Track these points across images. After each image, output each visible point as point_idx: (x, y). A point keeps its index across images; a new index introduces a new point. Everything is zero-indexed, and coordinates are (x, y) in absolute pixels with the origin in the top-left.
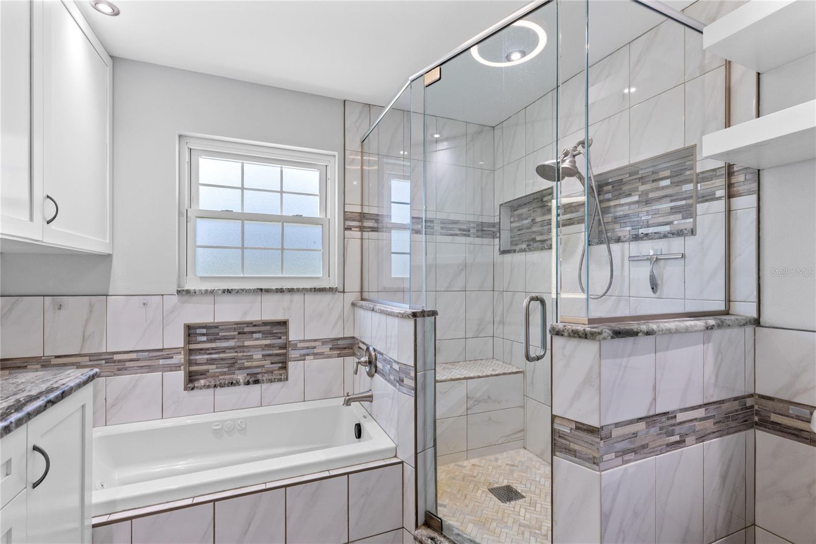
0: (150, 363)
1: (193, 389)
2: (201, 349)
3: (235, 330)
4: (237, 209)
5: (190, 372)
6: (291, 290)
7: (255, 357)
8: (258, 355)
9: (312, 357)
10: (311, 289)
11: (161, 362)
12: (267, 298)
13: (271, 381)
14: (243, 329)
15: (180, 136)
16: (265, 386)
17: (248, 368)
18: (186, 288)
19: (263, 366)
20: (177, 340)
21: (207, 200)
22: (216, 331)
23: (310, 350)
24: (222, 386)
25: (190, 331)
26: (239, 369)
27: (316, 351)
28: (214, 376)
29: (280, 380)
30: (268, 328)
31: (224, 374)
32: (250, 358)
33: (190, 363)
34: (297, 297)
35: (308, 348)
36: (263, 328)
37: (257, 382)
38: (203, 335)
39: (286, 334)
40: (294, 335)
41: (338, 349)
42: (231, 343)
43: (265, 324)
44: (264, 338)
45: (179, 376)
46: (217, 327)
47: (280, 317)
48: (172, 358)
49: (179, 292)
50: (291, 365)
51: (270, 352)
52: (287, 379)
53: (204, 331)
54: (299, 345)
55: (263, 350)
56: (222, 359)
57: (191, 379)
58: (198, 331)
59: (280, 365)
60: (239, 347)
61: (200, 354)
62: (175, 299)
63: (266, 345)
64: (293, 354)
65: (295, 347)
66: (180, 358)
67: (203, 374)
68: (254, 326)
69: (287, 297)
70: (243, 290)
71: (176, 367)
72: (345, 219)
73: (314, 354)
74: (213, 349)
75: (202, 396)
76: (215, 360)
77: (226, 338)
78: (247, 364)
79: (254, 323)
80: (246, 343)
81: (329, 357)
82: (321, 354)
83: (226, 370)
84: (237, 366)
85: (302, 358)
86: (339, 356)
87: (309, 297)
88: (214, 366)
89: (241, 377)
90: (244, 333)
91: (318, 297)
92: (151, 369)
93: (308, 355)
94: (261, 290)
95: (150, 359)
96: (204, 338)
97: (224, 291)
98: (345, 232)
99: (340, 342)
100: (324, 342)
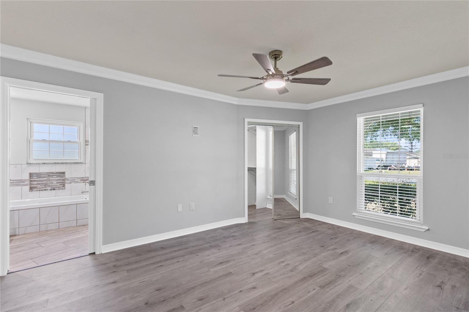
0: (17, 184)
1: (32, 191)
2: (35, 180)
3: (46, 175)
4: (47, 139)
5: (31, 187)
6: (66, 163)
7: (54, 183)
8: (55, 182)
9: (74, 183)
10: (73, 163)
11: (21, 183)
12: (57, 165)
13: (59, 189)
14: (50, 175)
15: (27, 119)
16: (57, 191)
17: (51, 186)
18: (29, 162)
19: (57, 186)
20: (27, 177)
21: (36, 136)
22: (39, 175)
23: (73, 181)
24: (42, 190)
25: (31, 175)
26: (48, 186)
27: (75, 181)
28: (39, 188)
29: (62, 189)
30: (58, 174)
31: (43, 188)
32: (52, 183)
33: (31, 184)
34: (69, 165)
35: (72, 180)
36: (57, 174)
37: (54, 189)
38: (35, 176)
39: (65, 176)
40: (67, 176)
41: (83, 180)
42: (46, 179)
43: (57, 173)
44: (57, 177)
45: (28, 188)
46: (40, 174)
47: (62, 171)
48: (25, 182)
49: (27, 164)
50: (66, 185)
51: (59, 181)
52: (65, 189)
53: (36, 175)
54: (69, 179)
55: (57, 181)
56: (42, 183)
57: (31, 189)
58: (34, 175)
59: (63, 185)
60: (48, 180)
61: (34, 182)
62: (26, 165)
63: (58, 180)
64: (67, 182)
65: (68, 180)
66: (28, 182)
67: (35, 187)
68: (54, 174)
69: (65, 165)
70: (49, 163)
71: (27, 185)
72: (86, 142)
73: (74, 182)
74: (39, 180)
75: (35, 193)
76: (40, 183)
77: (43, 177)
78: (51, 185)
79: (54, 173)
80: (51, 179)
81: (80, 183)
82: (78, 182)
83: (44, 186)
84: (48, 185)
85: (70, 183)
86: (84, 182)
87: (73, 165)
88: (39, 185)
89: (49, 188)
90: (50, 176)
91: (76, 165)
92: (18, 185)
93: (72, 182)
94: (56, 163)
95: (17, 182)
96: (36, 177)
97: (43, 163)
98: (86, 146)
99: (84, 178)
100: (78, 178)
